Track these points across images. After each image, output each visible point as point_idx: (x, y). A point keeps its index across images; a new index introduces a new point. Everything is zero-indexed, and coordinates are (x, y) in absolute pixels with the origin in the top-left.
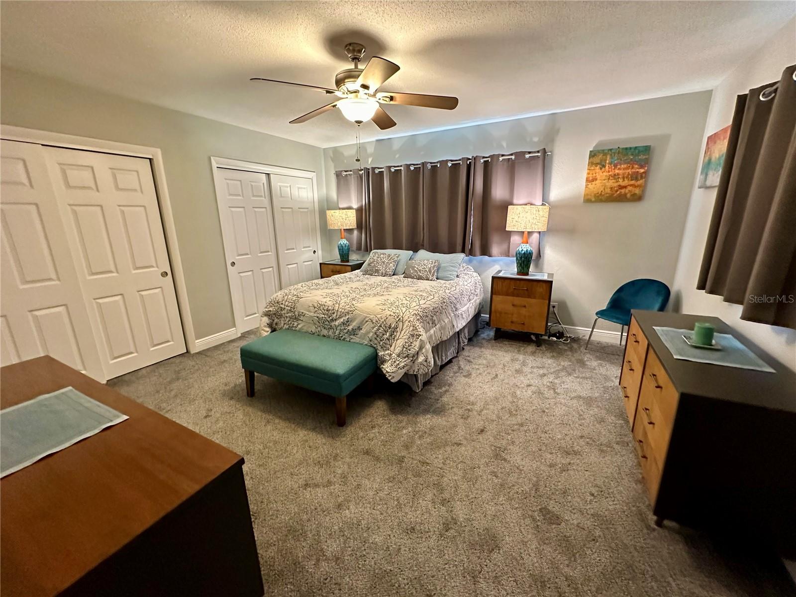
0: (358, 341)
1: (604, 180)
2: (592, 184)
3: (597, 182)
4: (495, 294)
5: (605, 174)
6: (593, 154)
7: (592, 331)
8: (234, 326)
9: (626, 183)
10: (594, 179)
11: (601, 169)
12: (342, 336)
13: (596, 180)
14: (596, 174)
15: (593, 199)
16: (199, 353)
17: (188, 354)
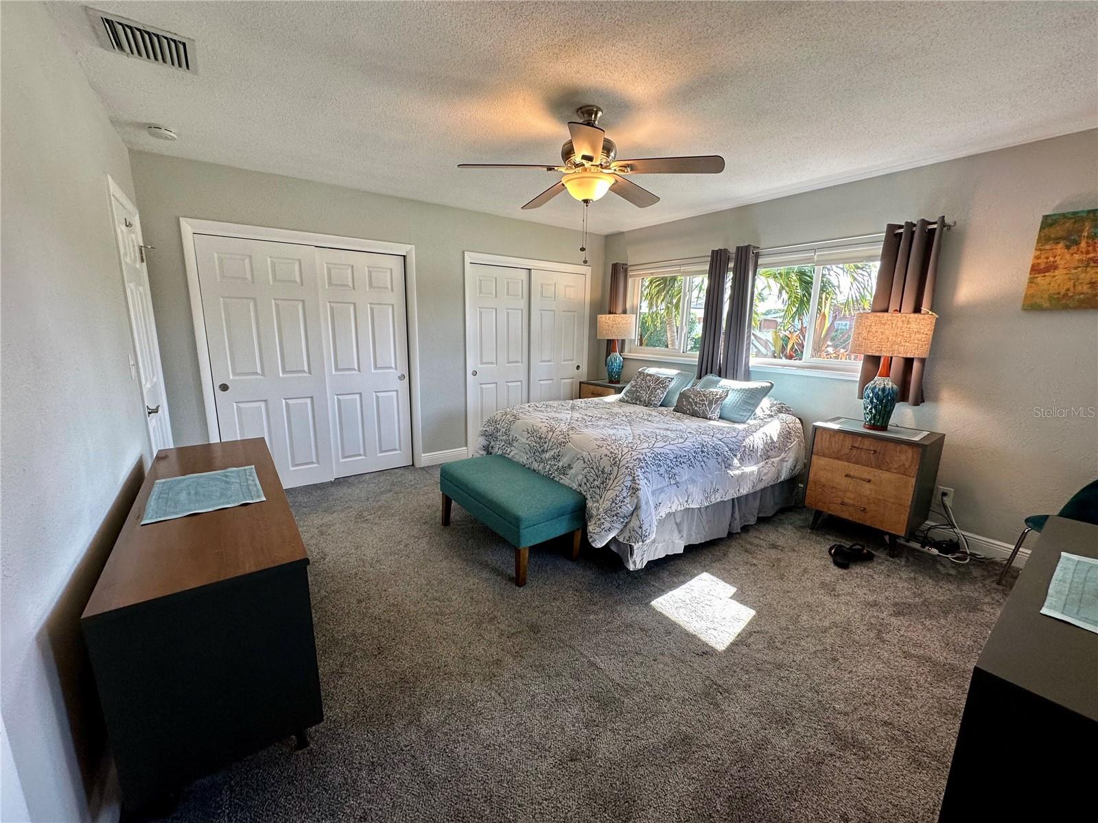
0: (567, 484)
1: (1076, 268)
2: (1044, 276)
3: (1057, 272)
4: (817, 454)
5: (1077, 257)
6: (1049, 221)
7: (1015, 552)
8: (466, 446)
10: (1052, 267)
11: (1068, 247)
12: (551, 474)
13: (1056, 268)
14: (1055, 257)
15: (1047, 305)
16: (423, 469)
17: (412, 467)
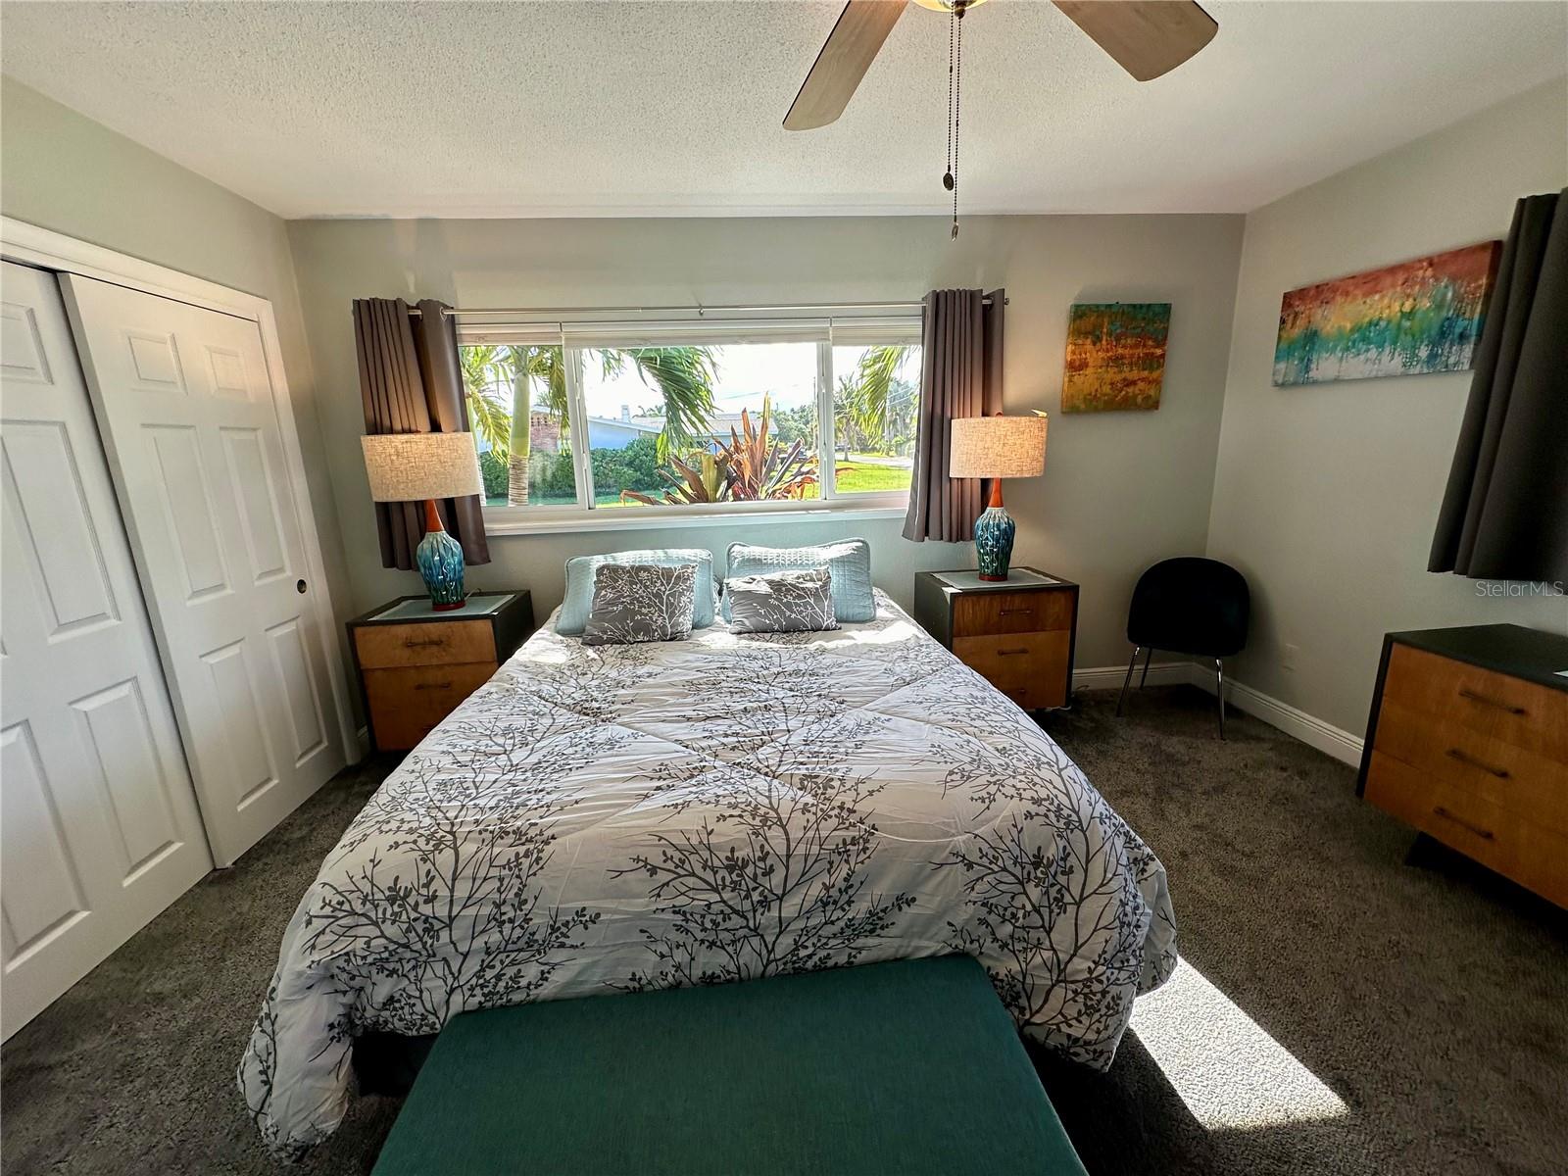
1: (1101, 367)
2: (1079, 375)
3: (1089, 371)
4: (959, 635)
5: (1100, 354)
6: (1077, 312)
9: (1134, 375)
10: (1083, 365)
11: (1094, 344)
13: (1087, 366)
14: (1085, 353)
15: (1083, 406)
